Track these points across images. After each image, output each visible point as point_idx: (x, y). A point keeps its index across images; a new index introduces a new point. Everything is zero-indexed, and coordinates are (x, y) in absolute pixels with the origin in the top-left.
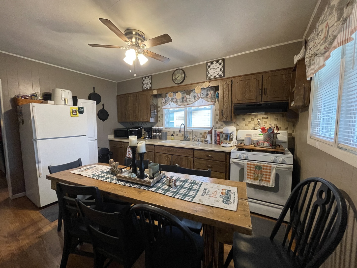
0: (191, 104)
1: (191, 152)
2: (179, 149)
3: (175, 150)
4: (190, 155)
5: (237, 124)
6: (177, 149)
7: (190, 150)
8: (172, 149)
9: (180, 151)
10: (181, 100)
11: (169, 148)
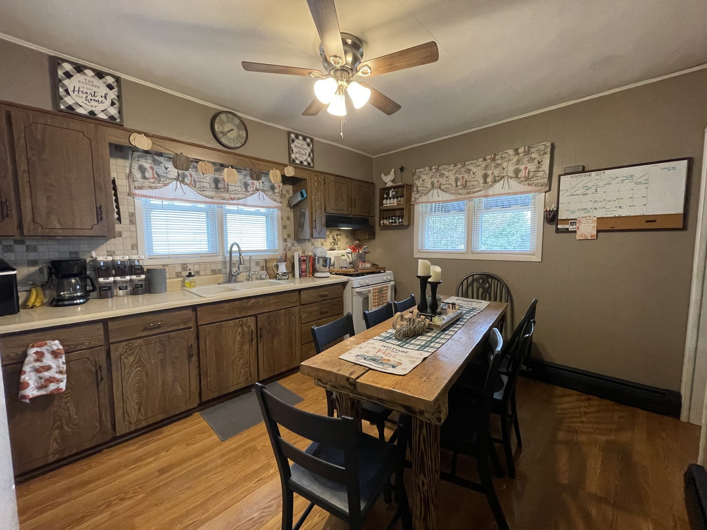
0: (240, 199)
1: (295, 297)
2: (271, 298)
3: (261, 303)
4: (293, 302)
5: (312, 243)
6: (266, 299)
7: (292, 294)
8: (253, 303)
9: (274, 301)
10: (213, 186)
11: (245, 301)
